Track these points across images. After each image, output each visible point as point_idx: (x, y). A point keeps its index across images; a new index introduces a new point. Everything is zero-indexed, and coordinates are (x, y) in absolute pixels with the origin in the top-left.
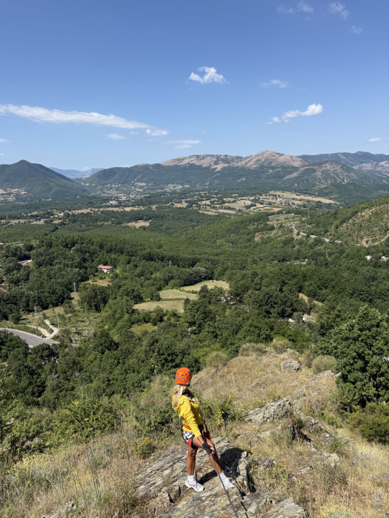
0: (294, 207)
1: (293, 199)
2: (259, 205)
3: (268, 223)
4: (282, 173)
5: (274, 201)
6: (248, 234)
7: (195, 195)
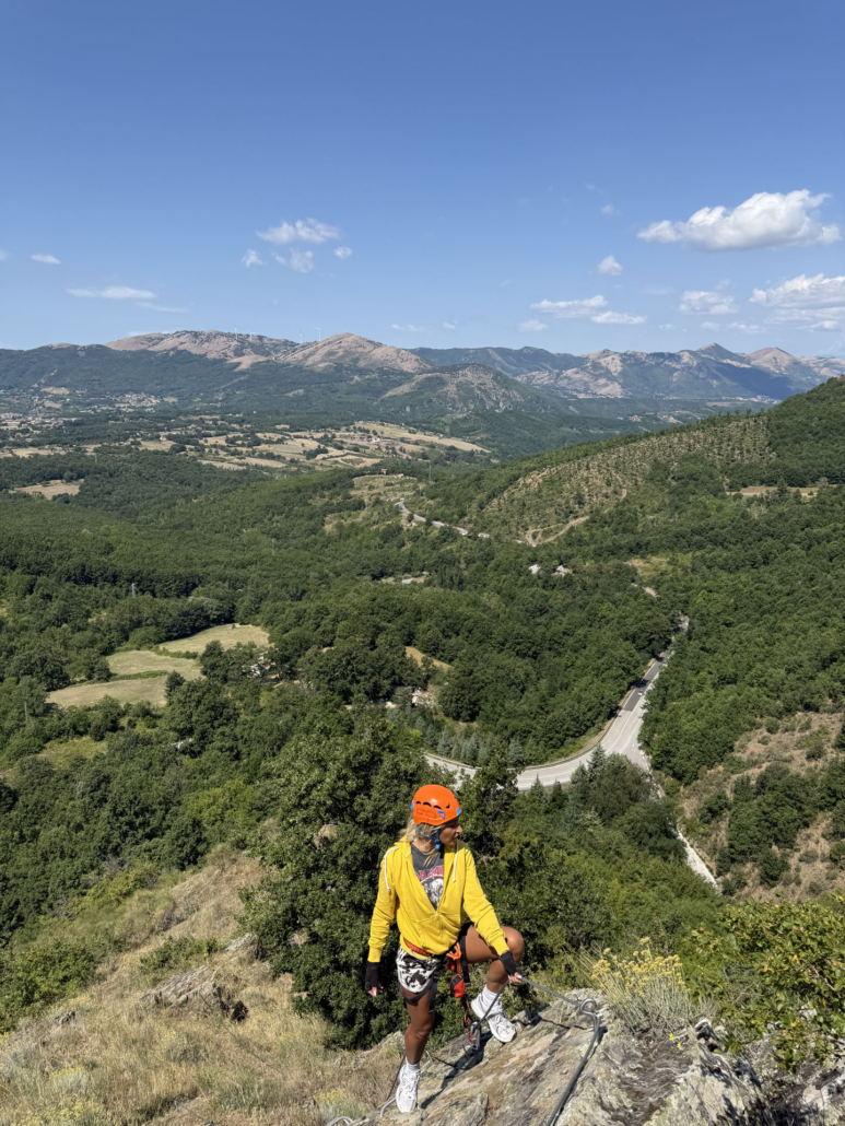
0: (405, 456)
1: (402, 440)
2: (333, 452)
3: (353, 493)
4: (379, 384)
5: (364, 443)
6: (311, 518)
7: (190, 422)
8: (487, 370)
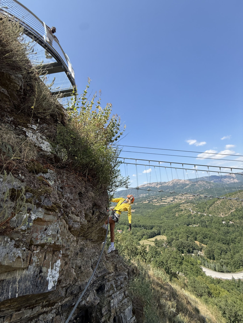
0: (190, 199)
1: (189, 196)
2: (176, 200)
3: (180, 208)
4: (182, 187)
5: (182, 198)
6: (173, 213)
7: (151, 198)
8: (204, 181)
